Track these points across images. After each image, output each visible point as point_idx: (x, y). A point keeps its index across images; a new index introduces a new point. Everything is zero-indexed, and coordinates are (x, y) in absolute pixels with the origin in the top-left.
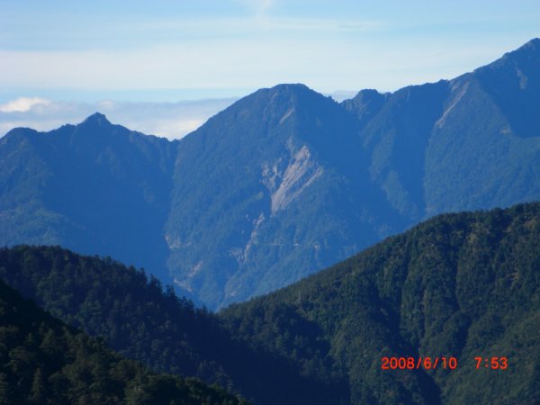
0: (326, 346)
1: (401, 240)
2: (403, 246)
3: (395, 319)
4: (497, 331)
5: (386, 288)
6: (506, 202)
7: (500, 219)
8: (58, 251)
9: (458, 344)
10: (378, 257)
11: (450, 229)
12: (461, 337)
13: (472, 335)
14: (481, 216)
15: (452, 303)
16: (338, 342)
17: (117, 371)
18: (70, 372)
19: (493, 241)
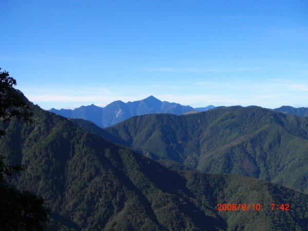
0: (118, 133)
1: (129, 119)
2: (129, 120)
3: (128, 129)
4: (141, 131)
5: (127, 125)
6: (143, 114)
7: (142, 116)
8: (82, 119)
9: (136, 133)
10: (125, 122)
11: (135, 118)
12: (136, 132)
13: (138, 131)
14: (139, 116)
15: (135, 127)
16: (120, 132)
17: (83, 132)
18: (77, 132)
19: (141, 119)
